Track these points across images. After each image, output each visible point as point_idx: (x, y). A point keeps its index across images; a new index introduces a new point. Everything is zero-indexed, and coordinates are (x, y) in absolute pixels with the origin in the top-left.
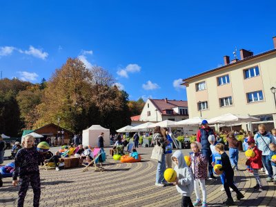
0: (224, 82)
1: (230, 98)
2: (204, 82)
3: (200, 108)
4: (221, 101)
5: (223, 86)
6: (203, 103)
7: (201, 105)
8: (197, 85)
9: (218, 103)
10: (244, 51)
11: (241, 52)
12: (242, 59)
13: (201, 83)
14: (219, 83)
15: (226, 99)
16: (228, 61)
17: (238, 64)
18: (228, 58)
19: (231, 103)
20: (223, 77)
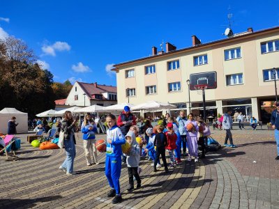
0: (151, 72)
1: (155, 86)
2: (133, 70)
3: (128, 95)
4: (147, 88)
5: (150, 75)
6: (132, 90)
7: (130, 92)
8: (127, 72)
9: (144, 90)
10: (169, 45)
11: (167, 45)
12: (167, 52)
13: (131, 70)
15: (152, 87)
16: (156, 52)
17: (164, 56)
18: (155, 49)
19: (155, 92)
20: (151, 67)
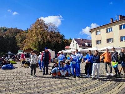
0: (110, 31)
1: (112, 39)
2: (100, 31)
4: (108, 40)
5: (109, 33)
6: (99, 41)
7: (98, 42)
8: (97, 32)
9: (106, 41)
10: (121, 16)
11: (119, 16)
12: (120, 20)
13: (99, 31)
14: (107, 32)
15: (110, 39)
16: (112, 21)
17: (118, 22)
18: (112, 19)
19: (112, 41)
20: (110, 29)
